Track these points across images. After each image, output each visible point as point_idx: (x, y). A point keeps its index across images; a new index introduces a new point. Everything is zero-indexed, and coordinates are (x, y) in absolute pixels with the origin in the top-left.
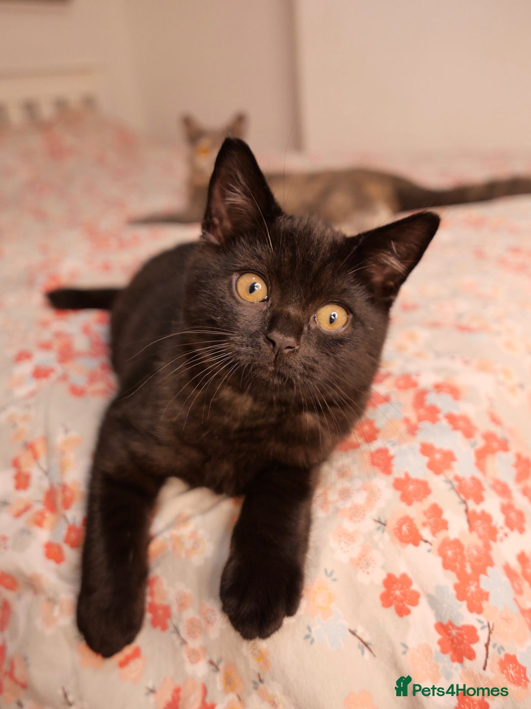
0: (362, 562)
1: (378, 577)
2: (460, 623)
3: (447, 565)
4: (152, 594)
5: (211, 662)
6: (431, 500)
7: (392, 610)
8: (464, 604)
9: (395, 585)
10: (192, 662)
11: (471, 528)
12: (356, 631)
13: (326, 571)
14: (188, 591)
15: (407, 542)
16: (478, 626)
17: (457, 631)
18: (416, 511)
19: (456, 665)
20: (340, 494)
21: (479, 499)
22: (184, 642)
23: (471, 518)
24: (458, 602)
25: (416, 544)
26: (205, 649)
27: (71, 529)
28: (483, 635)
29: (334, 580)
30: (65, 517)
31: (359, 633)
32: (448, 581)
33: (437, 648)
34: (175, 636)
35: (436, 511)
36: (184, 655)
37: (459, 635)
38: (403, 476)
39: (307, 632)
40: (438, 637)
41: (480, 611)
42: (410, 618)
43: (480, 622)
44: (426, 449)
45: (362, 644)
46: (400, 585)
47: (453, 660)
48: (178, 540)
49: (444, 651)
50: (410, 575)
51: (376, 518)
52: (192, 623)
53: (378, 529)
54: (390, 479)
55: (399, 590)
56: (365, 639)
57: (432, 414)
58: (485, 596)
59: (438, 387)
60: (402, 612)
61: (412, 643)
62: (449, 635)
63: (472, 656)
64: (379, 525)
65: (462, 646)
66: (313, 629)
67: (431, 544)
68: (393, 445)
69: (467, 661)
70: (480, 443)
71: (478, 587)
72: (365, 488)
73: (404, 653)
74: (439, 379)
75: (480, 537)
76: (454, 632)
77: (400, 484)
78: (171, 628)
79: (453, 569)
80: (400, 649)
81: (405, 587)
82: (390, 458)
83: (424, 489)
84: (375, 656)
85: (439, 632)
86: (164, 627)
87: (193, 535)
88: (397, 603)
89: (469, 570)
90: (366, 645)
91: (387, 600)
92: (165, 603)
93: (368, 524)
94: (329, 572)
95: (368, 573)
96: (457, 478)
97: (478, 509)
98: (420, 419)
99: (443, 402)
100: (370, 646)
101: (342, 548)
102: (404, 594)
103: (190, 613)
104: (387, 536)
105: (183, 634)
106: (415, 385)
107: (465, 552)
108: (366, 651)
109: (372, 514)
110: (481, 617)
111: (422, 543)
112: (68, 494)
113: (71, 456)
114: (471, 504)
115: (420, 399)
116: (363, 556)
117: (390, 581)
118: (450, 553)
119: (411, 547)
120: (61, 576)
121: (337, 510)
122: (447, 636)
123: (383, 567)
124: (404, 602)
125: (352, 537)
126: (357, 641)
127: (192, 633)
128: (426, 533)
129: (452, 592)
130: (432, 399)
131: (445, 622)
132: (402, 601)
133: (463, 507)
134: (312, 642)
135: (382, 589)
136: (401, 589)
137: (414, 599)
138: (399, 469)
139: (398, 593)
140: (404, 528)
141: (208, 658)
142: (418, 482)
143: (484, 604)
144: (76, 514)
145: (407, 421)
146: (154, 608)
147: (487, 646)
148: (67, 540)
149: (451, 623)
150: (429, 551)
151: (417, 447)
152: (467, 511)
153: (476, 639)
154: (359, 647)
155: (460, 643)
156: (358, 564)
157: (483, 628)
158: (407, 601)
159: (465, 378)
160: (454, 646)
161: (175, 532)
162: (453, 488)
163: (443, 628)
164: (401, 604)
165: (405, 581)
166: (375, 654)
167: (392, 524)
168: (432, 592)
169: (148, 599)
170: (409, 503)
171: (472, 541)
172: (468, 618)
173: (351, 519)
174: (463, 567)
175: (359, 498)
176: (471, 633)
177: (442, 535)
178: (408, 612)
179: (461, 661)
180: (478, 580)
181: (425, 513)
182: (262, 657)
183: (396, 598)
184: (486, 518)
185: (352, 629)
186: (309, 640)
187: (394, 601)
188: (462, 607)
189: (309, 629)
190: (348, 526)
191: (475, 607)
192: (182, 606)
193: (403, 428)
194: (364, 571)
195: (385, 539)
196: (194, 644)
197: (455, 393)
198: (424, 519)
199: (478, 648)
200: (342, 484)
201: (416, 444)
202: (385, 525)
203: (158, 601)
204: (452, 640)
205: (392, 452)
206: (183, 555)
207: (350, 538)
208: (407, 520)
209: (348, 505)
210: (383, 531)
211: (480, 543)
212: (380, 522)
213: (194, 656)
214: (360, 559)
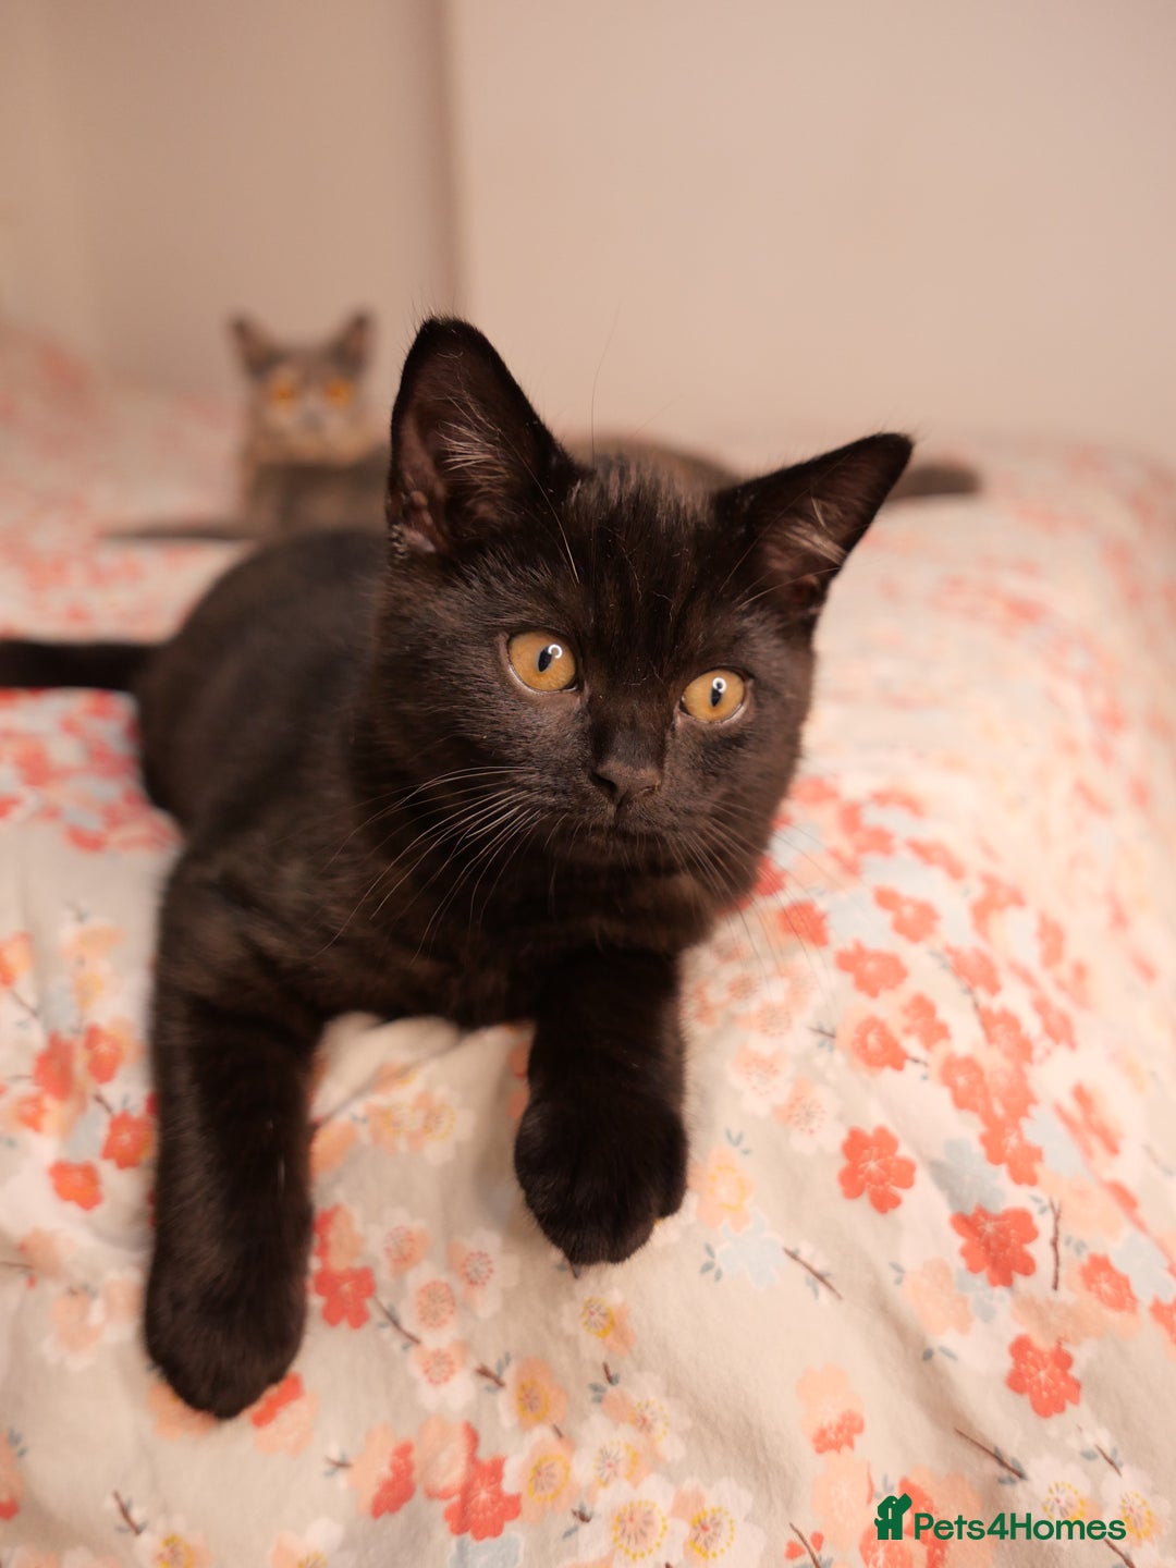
0: (797, 1112)
1: (832, 1138)
2: (1000, 1207)
3: (961, 1102)
4: (323, 1251)
5: (483, 1372)
6: (911, 987)
7: (863, 1203)
8: (1003, 1169)
9: (866, 1152)
10: (434, 1382)
11: (990, 1039)
12: (798, 1251)
13: (729, 1135)
14: (417, 1225)
15: (882, 1065)
16: (1033, 1209)
17: (993, 1224)
18: (888, 1008)
19: (1000, 1291)
20: (732, 990)
21: (994, 988)
22: (414, 1340)
23: (988, 1020)
24: (990, 1168)
25: (899, 1067)
26: (465, 1346)
27: (119, 1123)
28: (1044, 1224)
29: (746, 1152)
30: (99, 1099)
31: (804, 1255)
32: (967, 1130)
33: (958, 1264)
34: (388, 1332)
35: (922, 1008)
36: (416, 1371)
37: (1001, 1230)
38: (850, 947)
39: (706, 1258)
40: (958, 1242)
41: (1032, 1180)
42: (901, 1213)
43: (1037, 1200)
44: (886, 899)
45: (811, 1277)
46: (875, 1151)
47: (993, 1283)
48: (385, 1119)
49: (974, 1268)
50: (892, 1129)
51: (815, 1026)
52: (430, 1292)
53: (821, 1045)
54: (829, 954)
55: (875, 1160)
56: (818, 1266)
57: (880, 841)
58: (1035, 1154)
59: (882, 799)
60: (885, 1203)
61: (910, 1260)
62: (980, 1234)
63: (1028, 1267)
64: (820, 1038)
65: (1008, 1251)
66: (717, 1251)
67: (926, 1064)
68: (821, 894)
69: (1020, 1281)
70: (977, 891)
71: (1020, 1137)
72: (781, 972)
73: (899, 1282)
74: (878, 783)
75: (1007, 1054)
76: (989, 1228)
77: (850, 961)
78: (377, 1317)
79: (974, 1109)
80: (889, 1276)
81: (885, 1152)
82: (821, 918)
83: (894, 971)
84: (840, 1297)
85: (961, 1232)
86: (359, 1319)
87: (424, 1100)
88: (873, 1186)
89: (999, 1110)
90: (820, 1277)
91: (852, 1183)
92: (358, 1264)
93: (798, 1039)
94: (734, 1135)
95: (811, 1132)
96: (949, 950)
97: (995, 1004)
98: (861, 849)
99: (894, 821)
100: (829, 1280)
101: (754, 1088)
102: (885, 1167)
103: (424, 1273)
104: (839, 1058)
105: (410, 1323)
106: (832, 795)
107: (987, 1079)
108: (822, 1288)
109: (803, 1019)
110: (1036, 1191)
111: (909, 1066)
112: (104, 1048)
113: (102, 967)
114: (982, 996)
115: (850, 817)
116: (798, 1099)
117: (856, 1145)
118: (961, 1081)
119: (888, 1073)
120: (99, 1234)
121: (732, 1018)
122: (977, 1239)
123: (841, 1117)
124: (887, 1183)
125: (772, 1066)
126: (803, 1272)
127: (431, 1317)
128: (912, 1045)
129: (978, 1150)
130: (872, 817)
131: (970, 1211)
132: (882, 1181)
133: (967, 1001)
134: (718, 1276)
135: (841, 1163)
136: (879, 1156)
137: (905, 1174)
138: (842, 934)
139: (872, 1166)
140: (872, 1040)
141: (474, 1364)
142: (880, 957)
143: (1038, 1168)
144: (130, 1090)
145: (835, 854)
146: (328, 1283)
147: (1054, 1244)
148: (109, 1152)
149: (982, 1212)
150: (925, 1078)
151: (868, 897)
152: (976, 1006)
153: (1031, 1234)
154: (808, 1283)
155: (1004, 1245)
156: (790, 1117)
157: (1043, 1211)
158: (892, 1179)
159: (924, 782)
160: (992, 1254)
161: (378, 1100)
162: (944, 966)
163: (967, 1223)
164: (881, 1188)
165: (885, 1141)
166: (840, 1291)
167: (847, 1034)
168: (939, 1154)
169: (315, 1264)
170: (874, 994)
171: (993, 1061)
172: (1015, 1197)
173: (765, 1031)
174: (989, 1105)
175: (774, 992)
176: (1022, 1223)
177: (941, 1048)
178: (896, 1202)
179: (1007, 1281)
180: (1017, 1127)
181: (906, 1011)
182: (611, 1325)
183: (869, 1177)
184: (1010, 1021)
185: (791, 1248)
186: (712, 1274)
187: (868, 1184)
188: (1000, 1176)
189: (709, 1250)
190: (761, 1045)
191: (1024, 1175)
192: (403, 1259)
193: (831, 866)
194: (802, 1129)
195: (837, 1063)
196: (438, 1339)
197: (913, 805)
198: (905, 1021)
199: (1039, 1250)
200: (731, 972)
201: (863, 891)
202: (832, 1036)
203: (339, 1262)
204: (987, 1245)
205: (822, 905)
206: (402, 1145)
207: (767, 1067)
208: (873, 1024)
209: (754, 1005)
210: (831, 1049)
211: (1007, 1065)
212: (821, 1031)
213: (439, 1366)
214: (792, 1106)
